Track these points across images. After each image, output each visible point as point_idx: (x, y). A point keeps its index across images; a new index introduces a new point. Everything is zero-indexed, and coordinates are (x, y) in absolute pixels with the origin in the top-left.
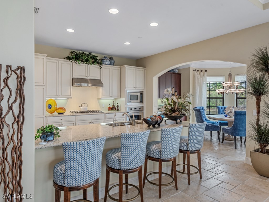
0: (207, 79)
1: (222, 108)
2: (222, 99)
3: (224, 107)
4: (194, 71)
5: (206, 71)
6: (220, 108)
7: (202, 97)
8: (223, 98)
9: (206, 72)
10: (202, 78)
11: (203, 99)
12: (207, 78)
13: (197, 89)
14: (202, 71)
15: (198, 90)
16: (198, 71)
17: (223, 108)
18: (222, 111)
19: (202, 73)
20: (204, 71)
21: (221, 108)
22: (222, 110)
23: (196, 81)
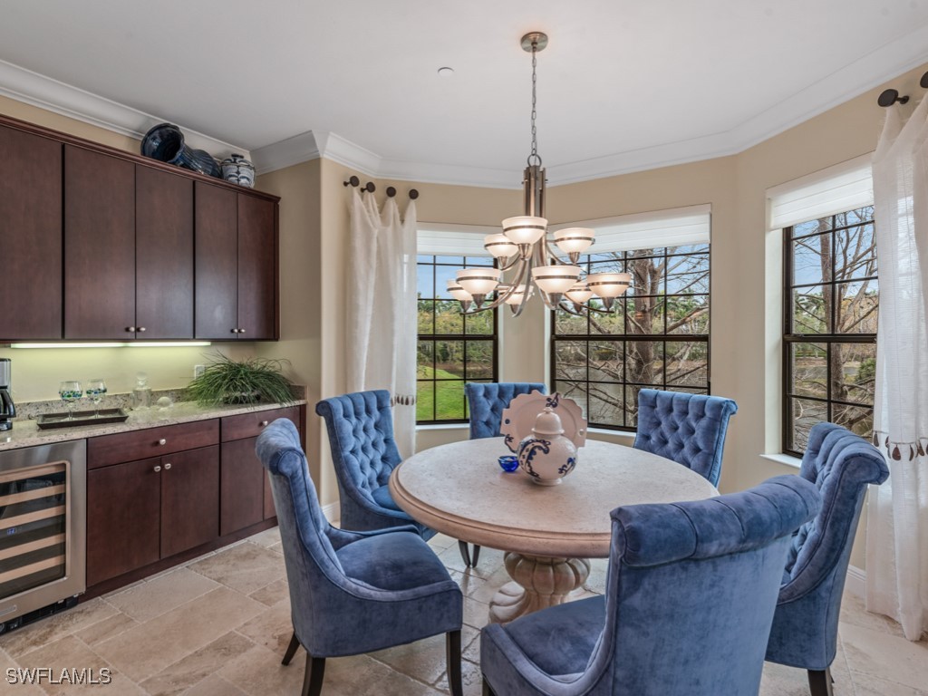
0: (419, 240)
1: (487, 394)
2: (489, 343)
3: (501, 389)
4: (346, 184)
5: (414, 194)
6: (481, 393)
7: (392, 332)
8: (494, 338)
9: (413, 203)
10: (390, 230)
11: (397, 341)
12: (420, 233)
13: (361, 286)
14: (391, 192)
15: (371, 295)
16: (371, 187)
17: (495, 393)
18: (488, 409)
19: (392, 204)
20: (402, 194)
21: (485, 396)
22: (491, 403)
23: (359, 243)
